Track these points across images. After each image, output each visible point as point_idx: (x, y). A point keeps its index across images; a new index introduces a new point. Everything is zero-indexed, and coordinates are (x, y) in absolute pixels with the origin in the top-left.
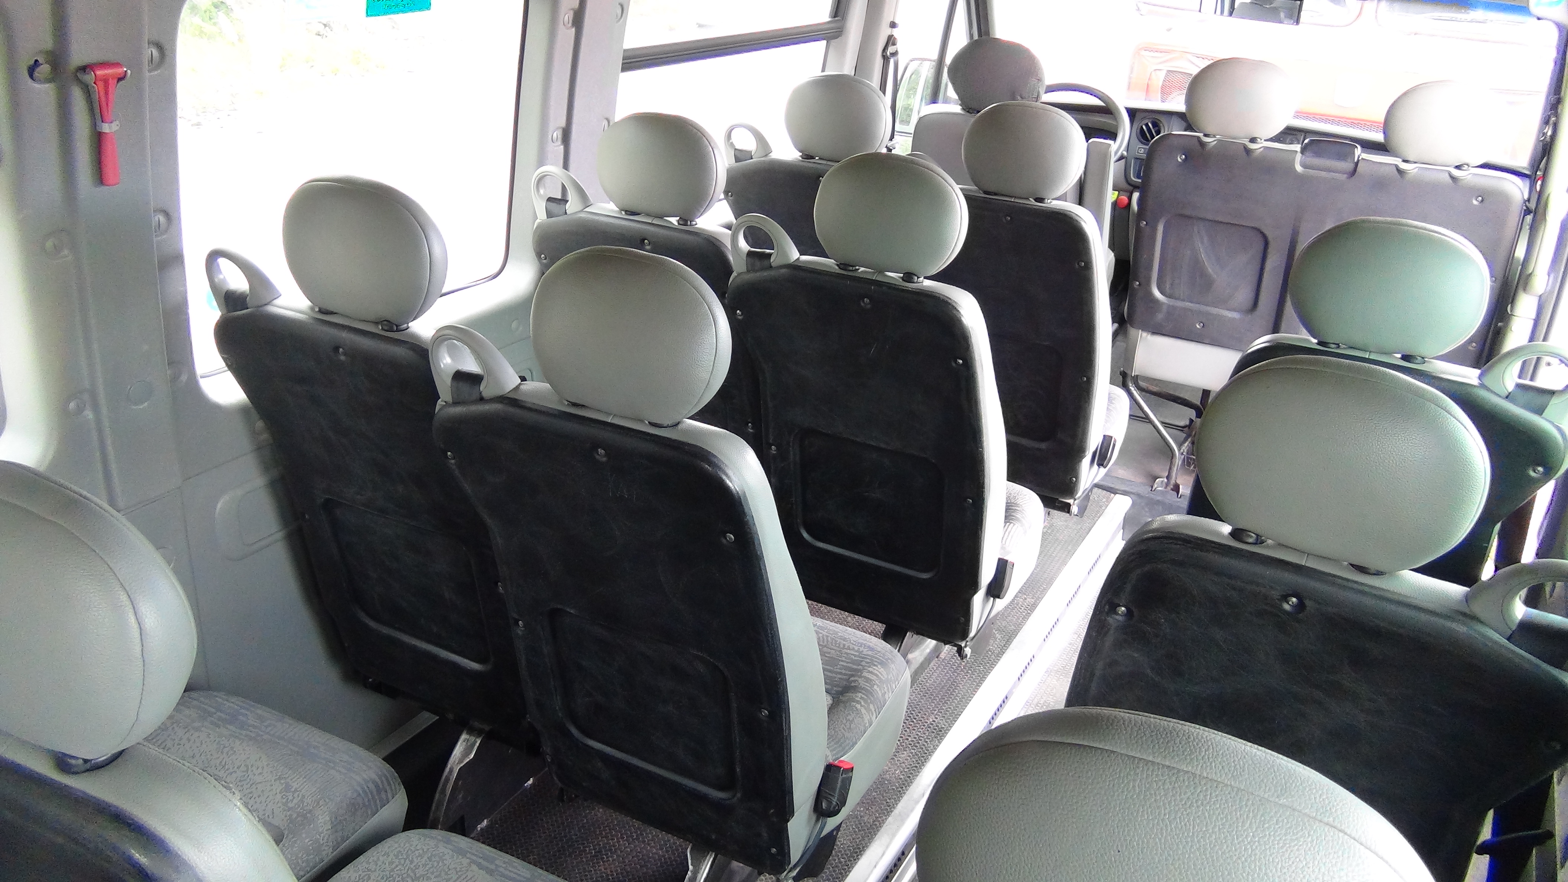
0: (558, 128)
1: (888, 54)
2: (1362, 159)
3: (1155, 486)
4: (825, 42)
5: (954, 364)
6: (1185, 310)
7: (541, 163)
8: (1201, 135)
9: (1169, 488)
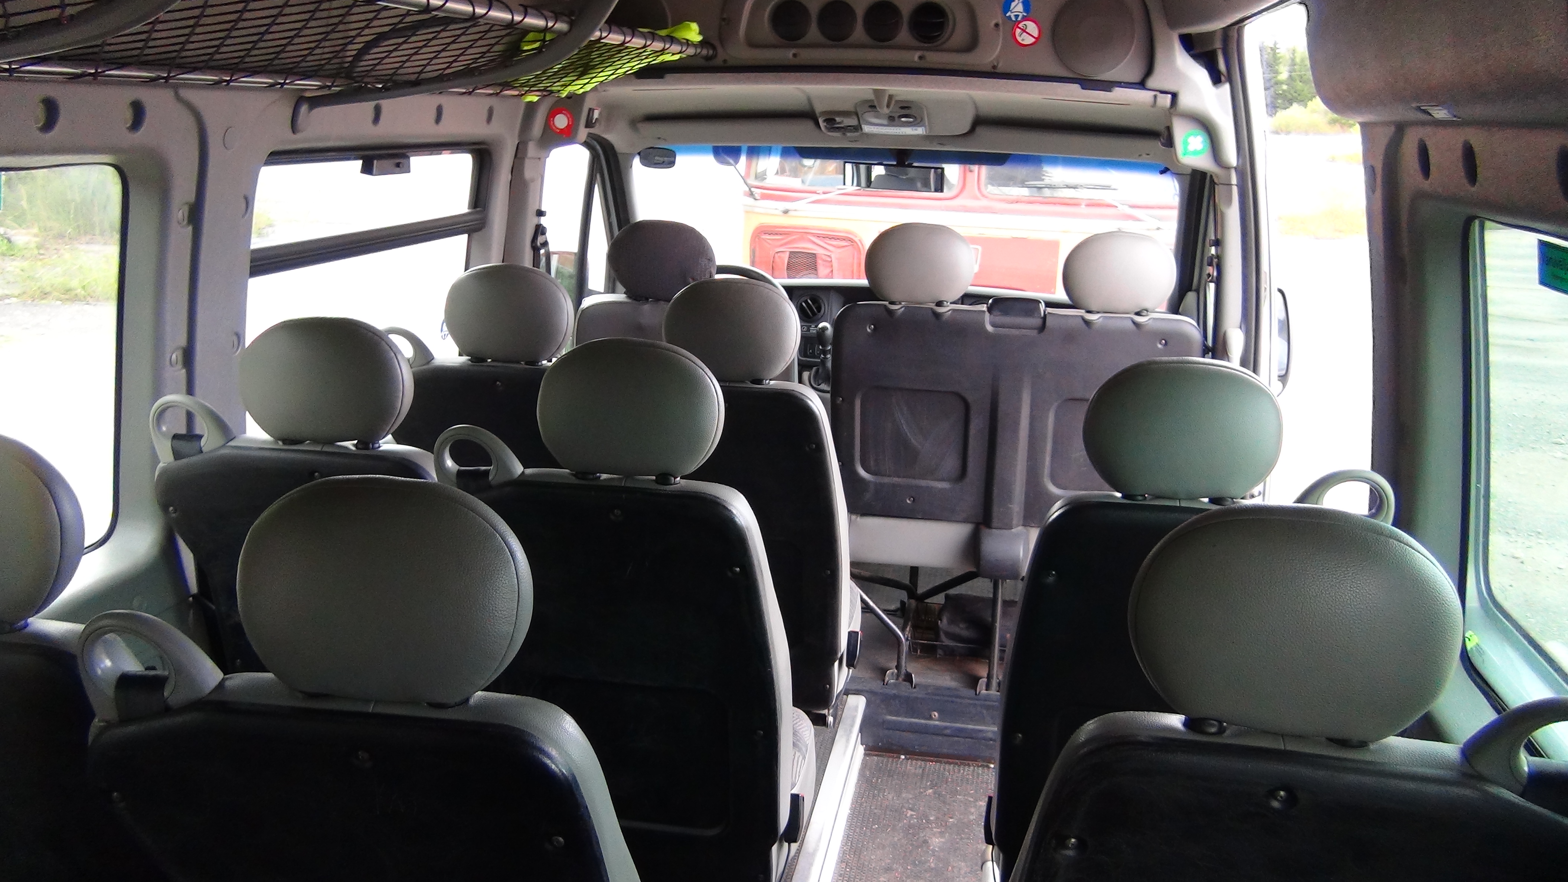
0: (177, 349)
1: (539, 244)
2: (1049, 313)
3: (887, 679)
4: (466, 236)
5: (730, 574)
6: (894, 485)
7: (157, 393)
8: (886, 303)
9: (900, 679)
